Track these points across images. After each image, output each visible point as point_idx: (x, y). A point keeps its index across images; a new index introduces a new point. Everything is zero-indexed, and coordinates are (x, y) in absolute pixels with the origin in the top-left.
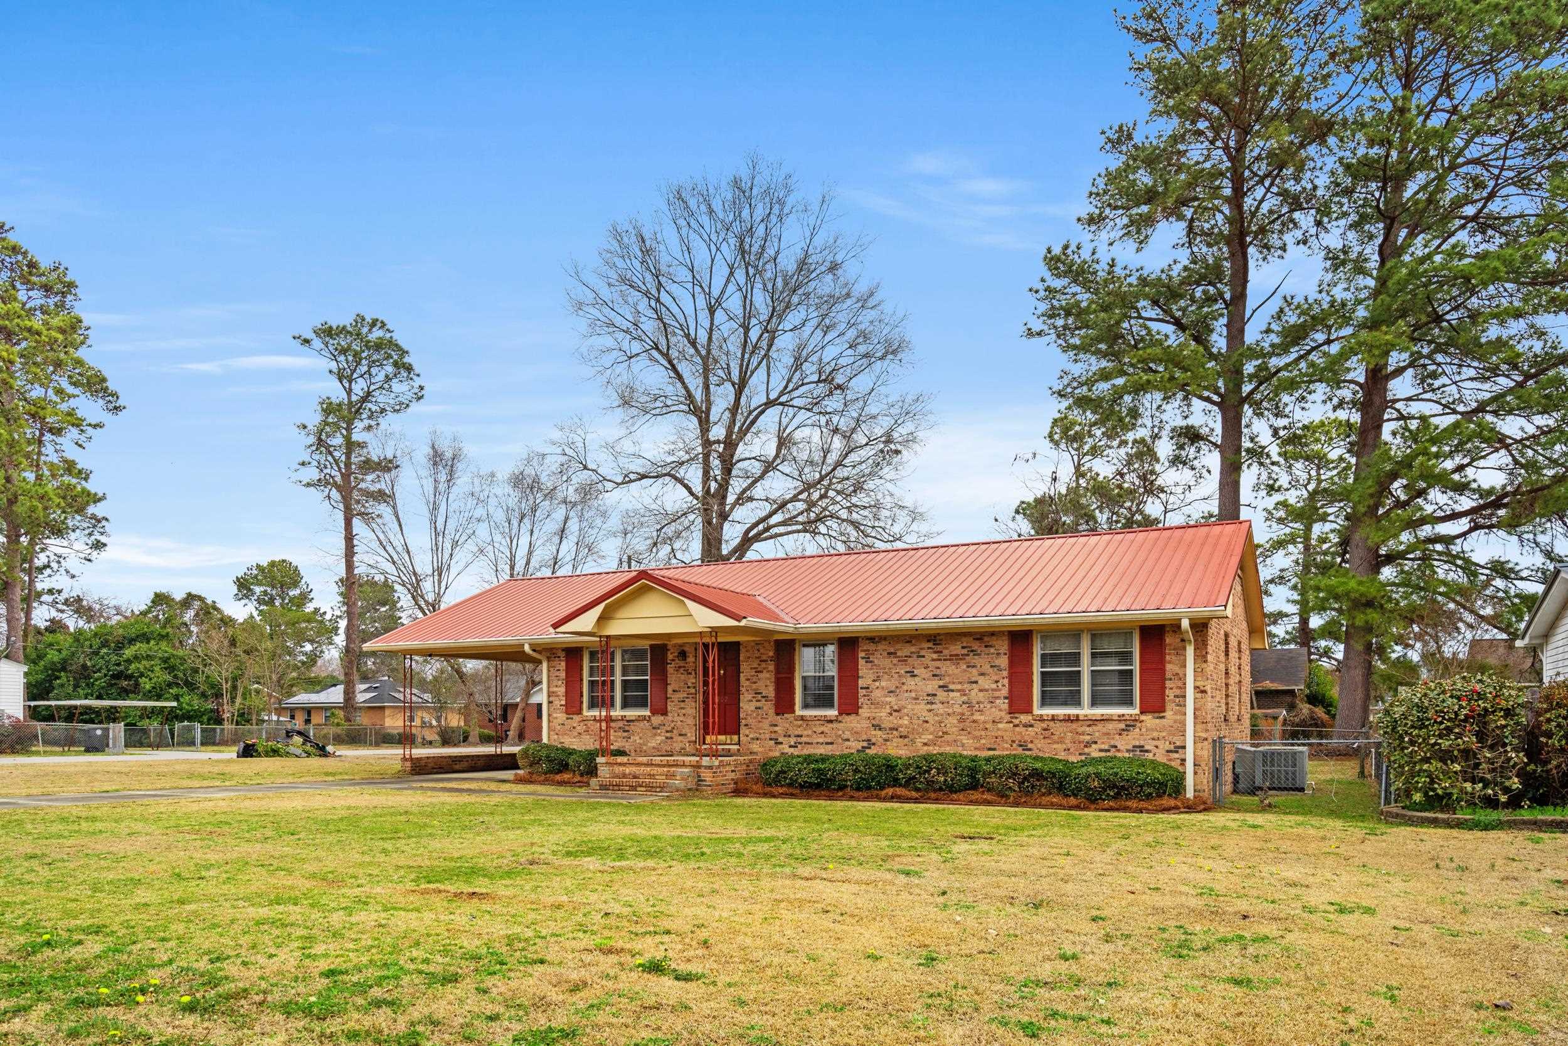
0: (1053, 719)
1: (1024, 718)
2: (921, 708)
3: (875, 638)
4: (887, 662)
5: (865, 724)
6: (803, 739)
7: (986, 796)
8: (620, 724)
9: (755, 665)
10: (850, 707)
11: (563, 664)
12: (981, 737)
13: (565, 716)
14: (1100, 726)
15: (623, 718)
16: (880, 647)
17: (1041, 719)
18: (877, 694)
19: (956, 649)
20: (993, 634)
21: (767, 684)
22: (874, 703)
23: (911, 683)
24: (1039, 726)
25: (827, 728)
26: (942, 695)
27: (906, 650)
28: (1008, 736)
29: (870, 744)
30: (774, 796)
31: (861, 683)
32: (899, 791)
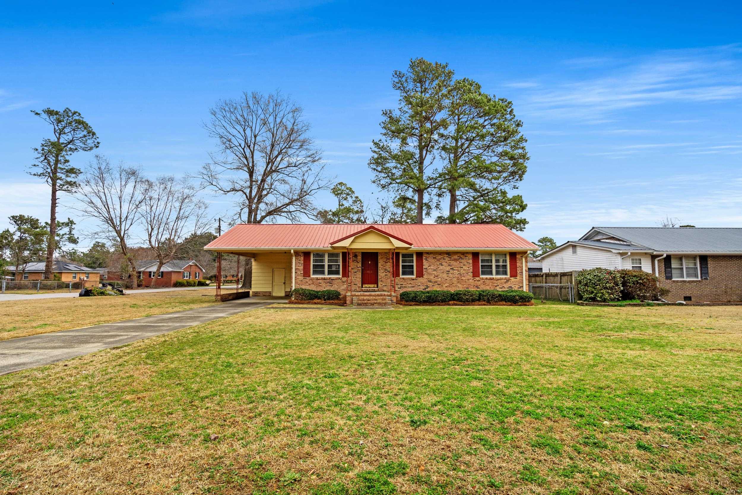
0: (486, 279)
1: (477, 278)
2: (445, 275)
3: (429, 253)
4: (433, 260)
5: (426, 280)
6: (403, 286)
7: (483, 303)
8: (328, 281)
9: (385, 260)
10: (420, 274)
11: (302, 258)
12: (464, 285)
13: (303, 278)
14: (499, 281)
15: (330, 278)
16: (431, 256)
17: (483, 279)
18: (430, 271)
19: (456, 257)
20: (467, 253)
21: (389, 266)
22: (429, 274)
23: (441, 267)
24: (482, 281)
25: (412, 282)
26: (451, 271)
27: (439, 257)
28: (472, 284)
29: (428, 287)
30: (411, 305)
31: (424, 267)
32: (455, 302)
